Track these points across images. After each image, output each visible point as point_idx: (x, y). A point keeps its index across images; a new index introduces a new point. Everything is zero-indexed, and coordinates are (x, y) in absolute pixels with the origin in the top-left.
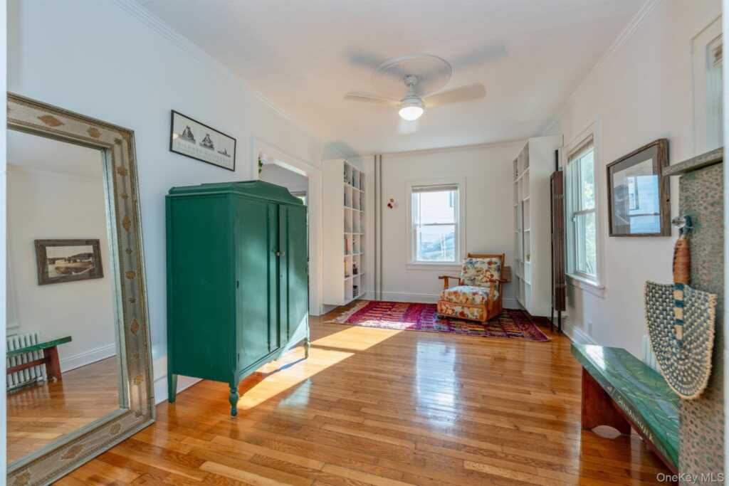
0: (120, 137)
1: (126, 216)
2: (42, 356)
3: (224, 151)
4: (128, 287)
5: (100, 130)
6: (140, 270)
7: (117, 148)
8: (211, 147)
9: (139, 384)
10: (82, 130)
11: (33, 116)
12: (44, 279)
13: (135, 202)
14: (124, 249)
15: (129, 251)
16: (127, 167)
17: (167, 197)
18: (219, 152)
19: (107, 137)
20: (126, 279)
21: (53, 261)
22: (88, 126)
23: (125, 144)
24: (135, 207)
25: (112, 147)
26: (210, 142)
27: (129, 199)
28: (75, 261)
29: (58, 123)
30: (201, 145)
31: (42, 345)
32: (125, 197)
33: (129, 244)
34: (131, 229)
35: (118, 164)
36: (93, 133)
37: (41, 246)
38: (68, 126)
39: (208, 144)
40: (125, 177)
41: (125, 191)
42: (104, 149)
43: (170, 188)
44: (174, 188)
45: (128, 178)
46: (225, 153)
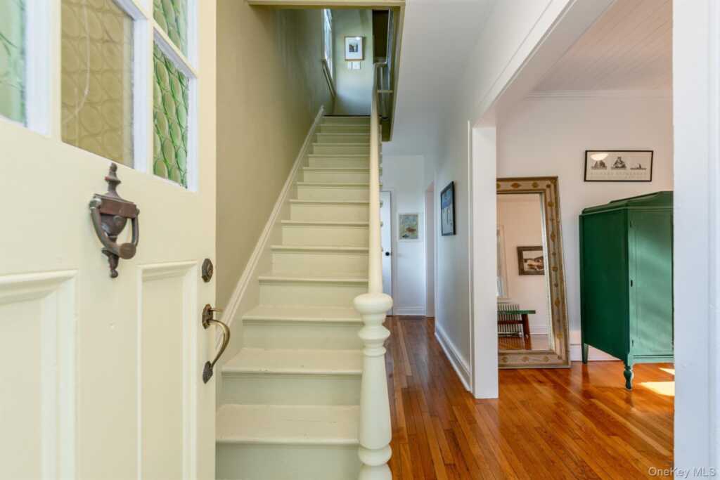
0: (549, 182)
1: (553, 232)
2: (521, 319)
3: (638, 166)
4: (553, 276)
5: (538, 182)
6: (561, 266)
7: (548, 191)
8: (624, 167)
9: (560, 339)
10: (529, 185)
11: (508, 186)
12: (522, 272)
13: (558, 222)
14: (551, 253)
15: (554, 254)
16: (554, 201)
17: (580, 216)
18: (632, 169)
19: (542, 185)
20: (552, 272)
21: (526, 260)
22: (532, 182)
23: (553, 186)
24: (558, 225)
25: (544, 190)
26: (622, 162)
27: (555, 221)
28: (538, 261)
29: (518, 186)
30: (612, 168)
31: (521, 312)
32: (552, 220)
33: (554, 249)
34: (556, 240)
35: (548, 200)
36: (535, 185)
37: (520, 250)
38: (524, 186)
39: (620, 166)
40: (552, 207)
41: (552, 215)
42: (541, 193)
43: (582, 210)
44: (585, 209)
45: (554, 208)
46: (640, 168)
